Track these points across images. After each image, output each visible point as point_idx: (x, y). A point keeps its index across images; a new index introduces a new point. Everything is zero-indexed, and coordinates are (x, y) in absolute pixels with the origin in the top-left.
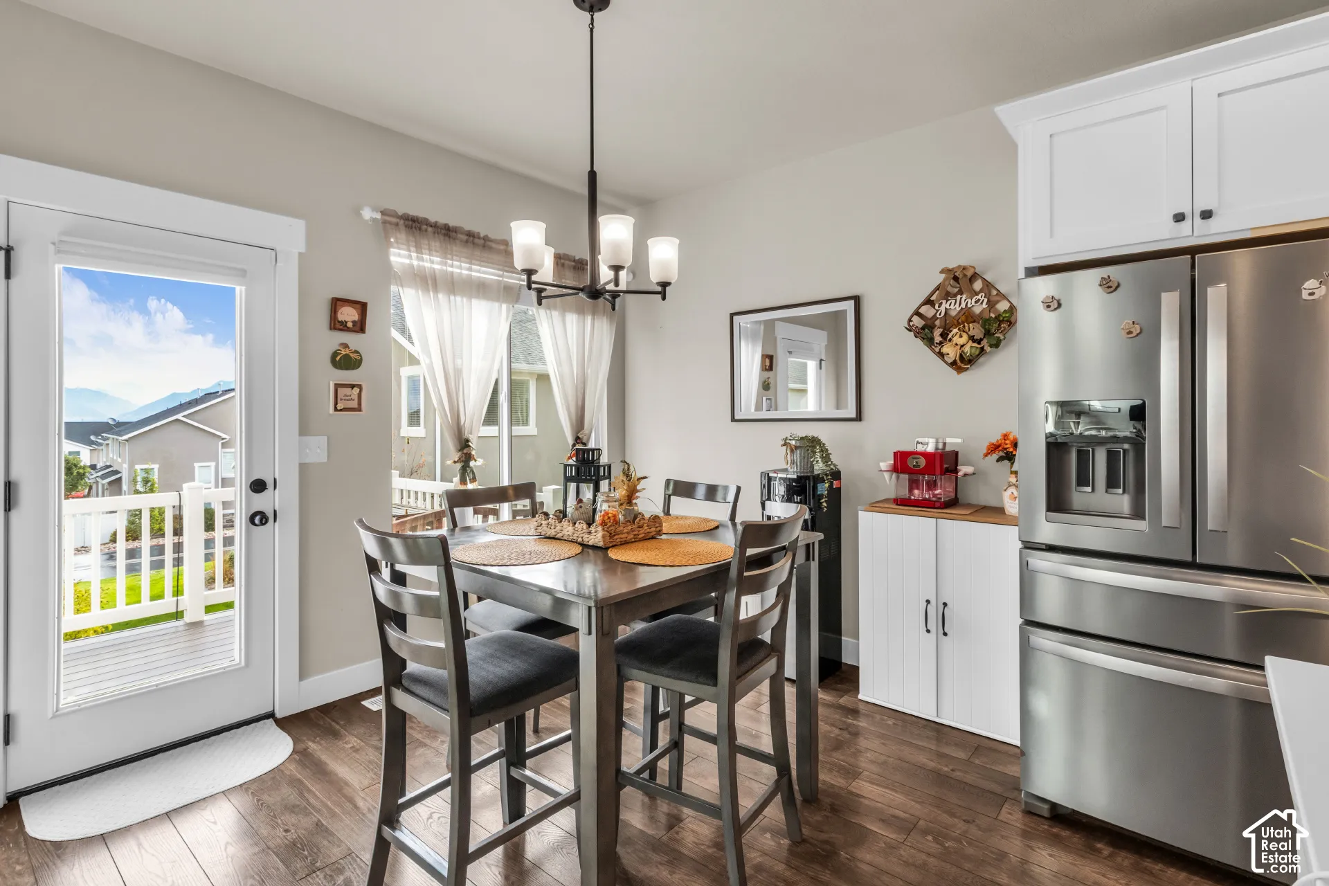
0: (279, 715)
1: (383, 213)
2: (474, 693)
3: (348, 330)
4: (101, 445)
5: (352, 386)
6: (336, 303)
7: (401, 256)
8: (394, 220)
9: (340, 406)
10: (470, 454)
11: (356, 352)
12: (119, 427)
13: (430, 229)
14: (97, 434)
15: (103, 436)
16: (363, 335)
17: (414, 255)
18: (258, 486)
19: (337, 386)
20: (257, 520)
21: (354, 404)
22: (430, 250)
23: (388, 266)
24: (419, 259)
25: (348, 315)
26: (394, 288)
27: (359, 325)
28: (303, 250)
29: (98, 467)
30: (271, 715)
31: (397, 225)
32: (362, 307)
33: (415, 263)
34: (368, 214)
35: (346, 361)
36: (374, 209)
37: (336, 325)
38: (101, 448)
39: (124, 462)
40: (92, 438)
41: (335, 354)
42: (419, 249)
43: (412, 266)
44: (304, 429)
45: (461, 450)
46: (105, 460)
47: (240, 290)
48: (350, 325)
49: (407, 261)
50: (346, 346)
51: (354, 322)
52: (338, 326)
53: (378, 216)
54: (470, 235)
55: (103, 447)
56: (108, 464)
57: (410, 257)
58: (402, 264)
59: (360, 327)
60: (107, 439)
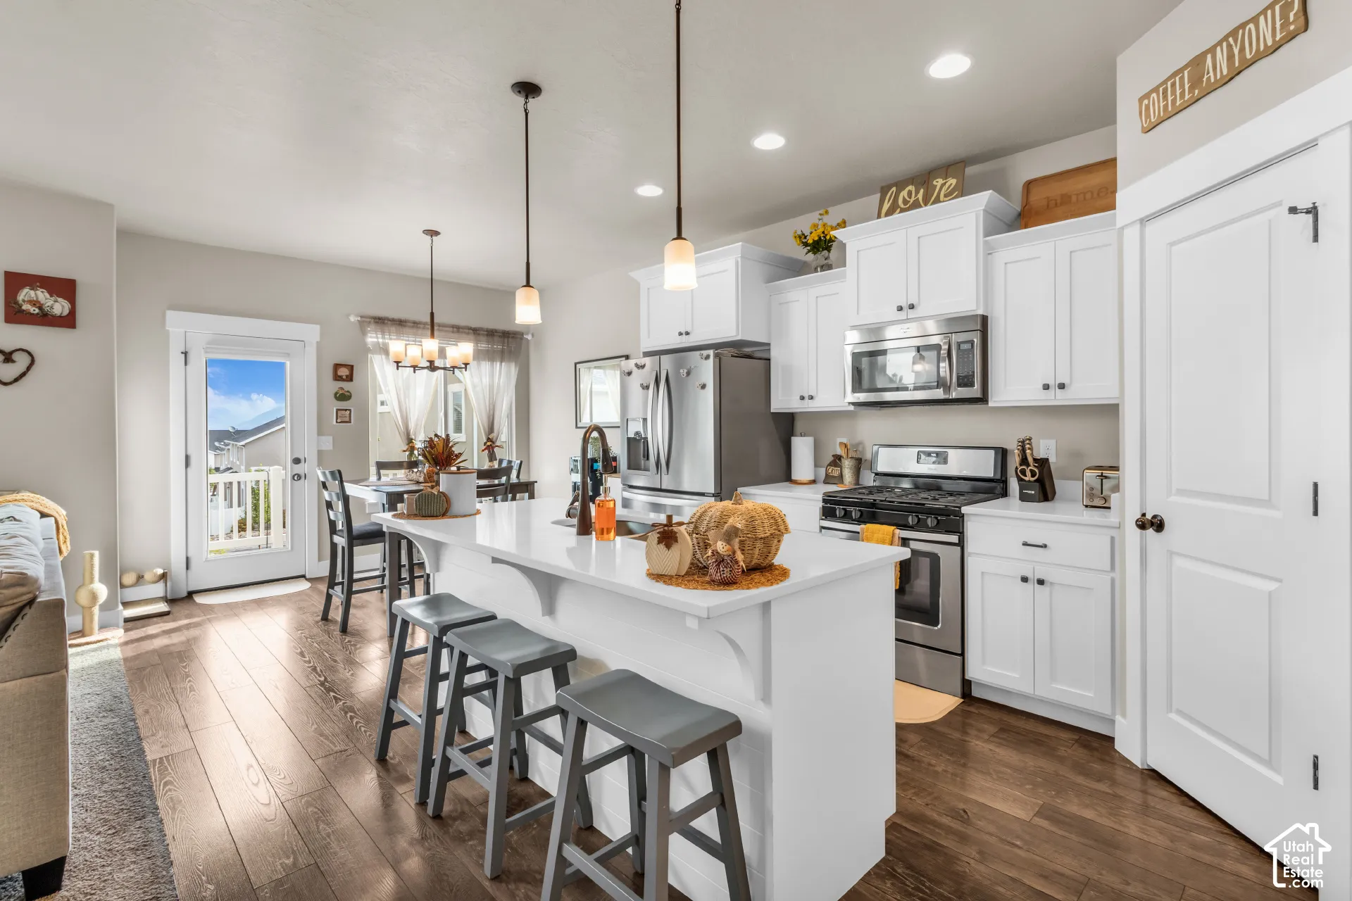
0: (307, 577)
1: (361, 317)
2: (355, 532)
3: (344, 380)
4: (223, 450)
5: (346, 410)
6: (337, 366)
7: (372, 338)
8: (369, 320)
9: (339, 421)
10: (414, 447)
11: (348, 392)
12: (238, 435)
13: (389, 322)
14: (220, 441)
15: (225, 443)
16: (351, 383)
17: (380, 336)
18: (297, 461)
19: (337, 410)
20: (296, 478)
21: (347, 419)
22: (389, 332)
23: (365, 344)
24: (384, 338)
25: (343, 372)
26: (369, 355)
27: (349, 377)
28: (319, 340)
29: (221, 469)
30: (304, 576)
31: (370, 322)
32: (351, 368)
33: (381, 340)
34: (353, 319)
35: (343, 397)
36: (357, 316)
37: (337, 378)
38: (223, 452)
39: (241, 464)
40: (217, 444)
41: (336, 394)
42: (383, 333)
43: (378, 343)
44: (320, 432)
45: (408, 444)
46: (226, 463)
47: (288, 364)
48: (344, 377)
49: (375, 340)
50: (342, 388)
51: (347, 376)
52: (338, 378)
53: (359, 319)
54: (415, 323)
55: (225, 452)
56: (229, 466)
57: (377, 338)
58: (373, 342)
59: (350, 378)
60: (228, 445)
